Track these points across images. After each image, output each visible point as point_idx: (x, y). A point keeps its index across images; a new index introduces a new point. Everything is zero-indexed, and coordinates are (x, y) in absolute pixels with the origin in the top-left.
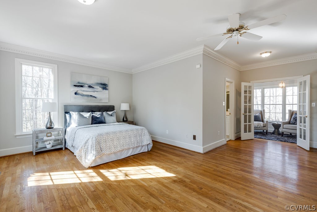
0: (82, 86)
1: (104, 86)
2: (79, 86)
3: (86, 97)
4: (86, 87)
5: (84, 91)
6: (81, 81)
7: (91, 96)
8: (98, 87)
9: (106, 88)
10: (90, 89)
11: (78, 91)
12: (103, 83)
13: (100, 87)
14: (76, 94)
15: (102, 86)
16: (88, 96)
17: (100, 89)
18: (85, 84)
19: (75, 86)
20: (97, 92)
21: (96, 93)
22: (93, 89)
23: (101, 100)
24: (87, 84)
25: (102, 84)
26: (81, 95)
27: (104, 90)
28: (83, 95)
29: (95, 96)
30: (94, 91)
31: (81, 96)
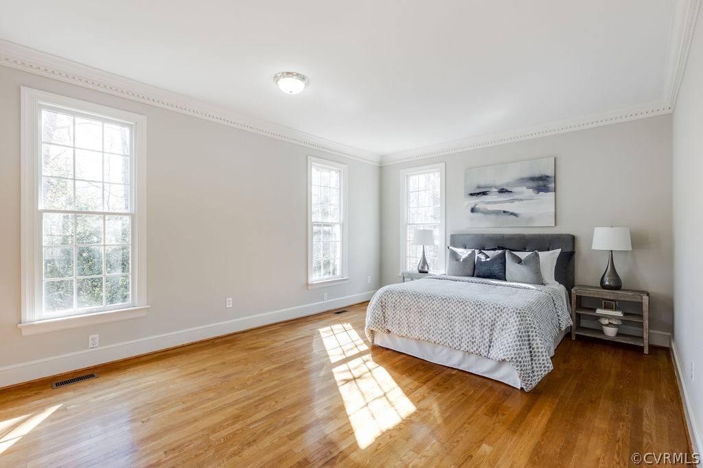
0: (484, 193)
1: (541, 183)
2: (478, 194)
3: (493, 217)
4: (493, 194)
5: (488, 203)
6: (483, 183)
7: (504, 212)
8: (524, 189)
9: (548, 187)
10: (504, 197)
11: (476, 205)
12: (537, 174)
13: (528, 188)
14: (473, 210)
15: (534, 184)
16: (497, 213)
17: (530, 192)
18: (491, 187)
19: (471, 195)
20: (521, 200)
21: (516, 203)
22: (511, 194)
23: (531, 219)
24: (495, 187)
25: (533, 179)
26: (483, 213)
27: (541, 193)
28: (486, 213)
29: (515, 212)
30: (512, 201)
31: (482, 215)
